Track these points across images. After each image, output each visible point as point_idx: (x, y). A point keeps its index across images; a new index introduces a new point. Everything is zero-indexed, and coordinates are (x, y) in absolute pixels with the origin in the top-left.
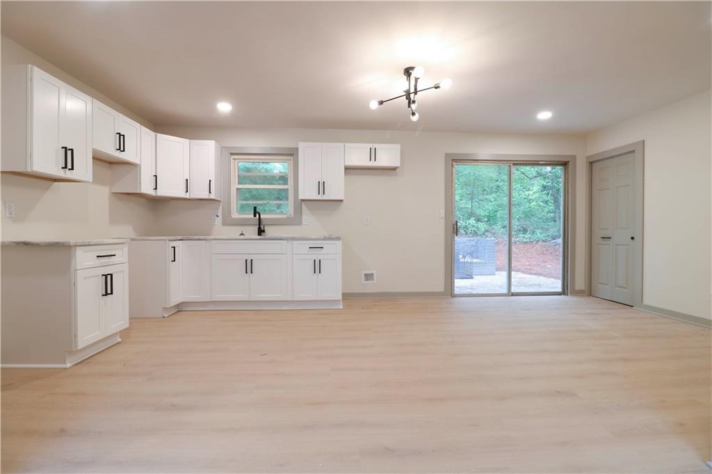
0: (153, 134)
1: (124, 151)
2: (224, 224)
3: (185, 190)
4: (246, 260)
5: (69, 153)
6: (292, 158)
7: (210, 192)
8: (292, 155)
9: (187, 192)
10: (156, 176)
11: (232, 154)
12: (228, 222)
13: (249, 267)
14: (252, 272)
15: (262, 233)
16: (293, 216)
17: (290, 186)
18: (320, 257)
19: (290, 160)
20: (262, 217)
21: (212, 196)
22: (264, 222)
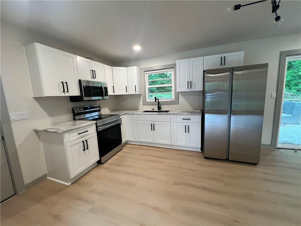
0: (110, 67)
1: (95, 78)
2: (144, 105)
3: (126, 91)
4: (151, 124)
5: (65, 85)
6: (173, 69)
7: (136, 91)
8: (173, 68)
9: (127, 92)
10: (113, 86)
11: (145, 71)
12: (145, 103)
13: (153, 127)
14: (154, 130)
15: (160, 109)
16: (174, 100)
17: (173, 84)
18: (188, 124)
19: (173, 70)
20: (159, 100)
21: (137, 93)
22: (161, 103)
